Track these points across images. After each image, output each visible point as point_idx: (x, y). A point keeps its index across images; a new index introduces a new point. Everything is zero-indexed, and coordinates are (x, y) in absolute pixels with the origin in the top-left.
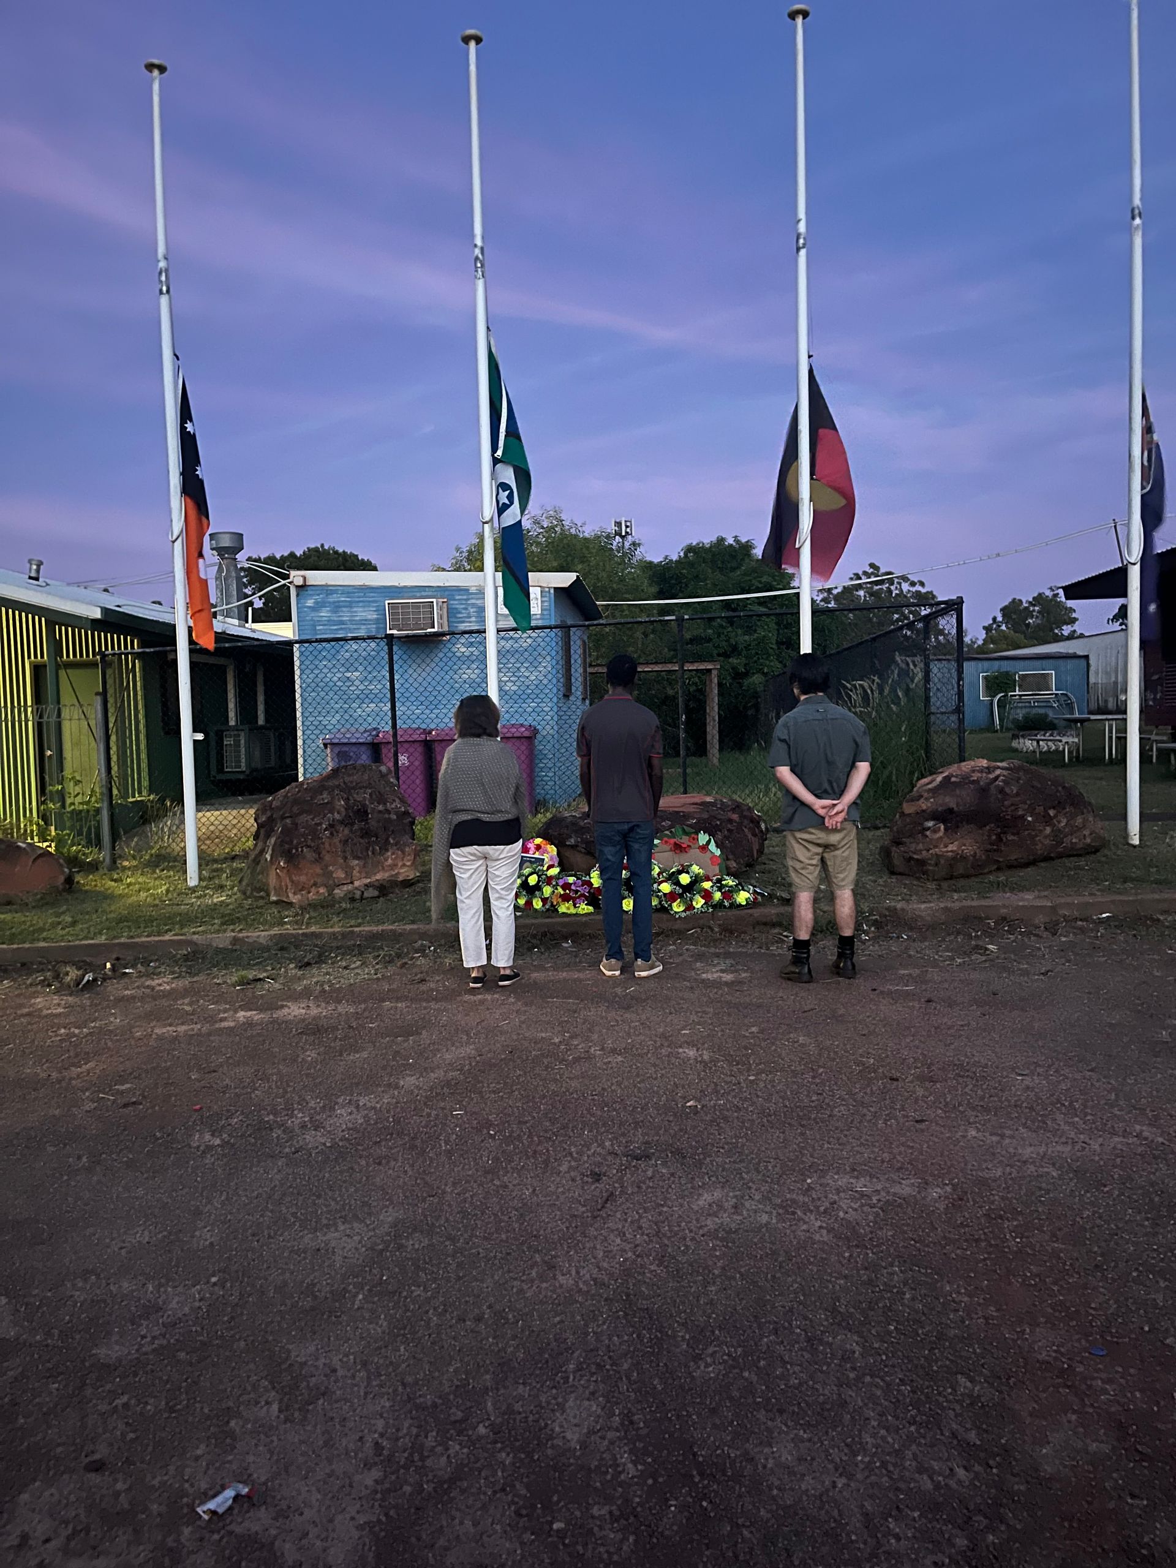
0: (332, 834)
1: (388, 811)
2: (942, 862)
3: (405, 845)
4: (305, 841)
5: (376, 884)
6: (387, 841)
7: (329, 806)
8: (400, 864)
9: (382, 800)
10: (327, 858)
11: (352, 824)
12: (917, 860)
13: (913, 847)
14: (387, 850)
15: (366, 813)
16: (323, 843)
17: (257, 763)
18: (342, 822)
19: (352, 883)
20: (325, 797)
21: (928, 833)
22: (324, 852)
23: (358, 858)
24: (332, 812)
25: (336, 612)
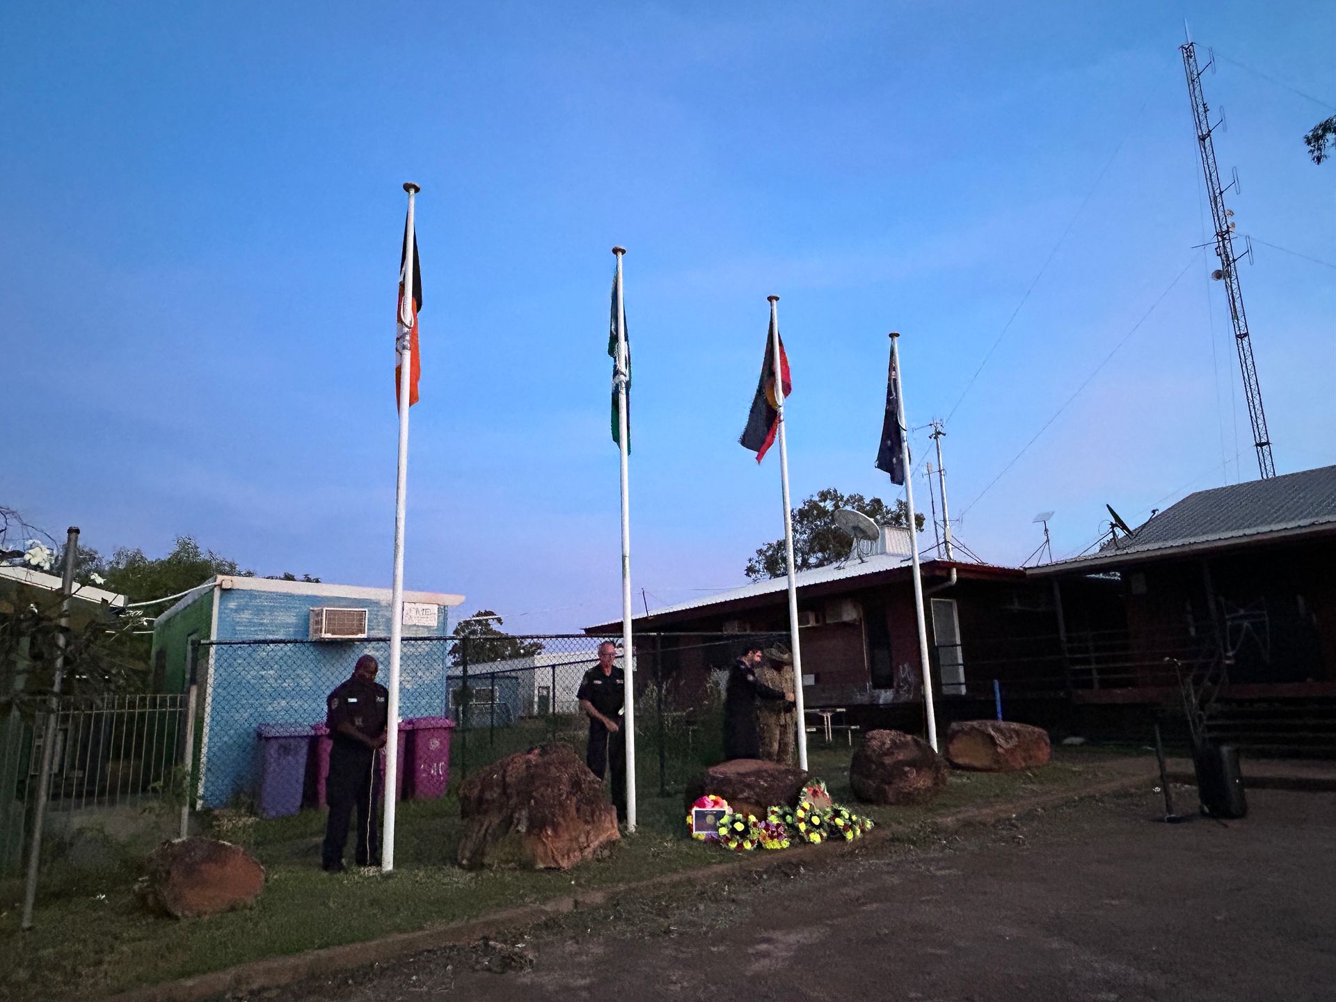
5: (602, 845)
8: (611, 826)
19: (589, 845)
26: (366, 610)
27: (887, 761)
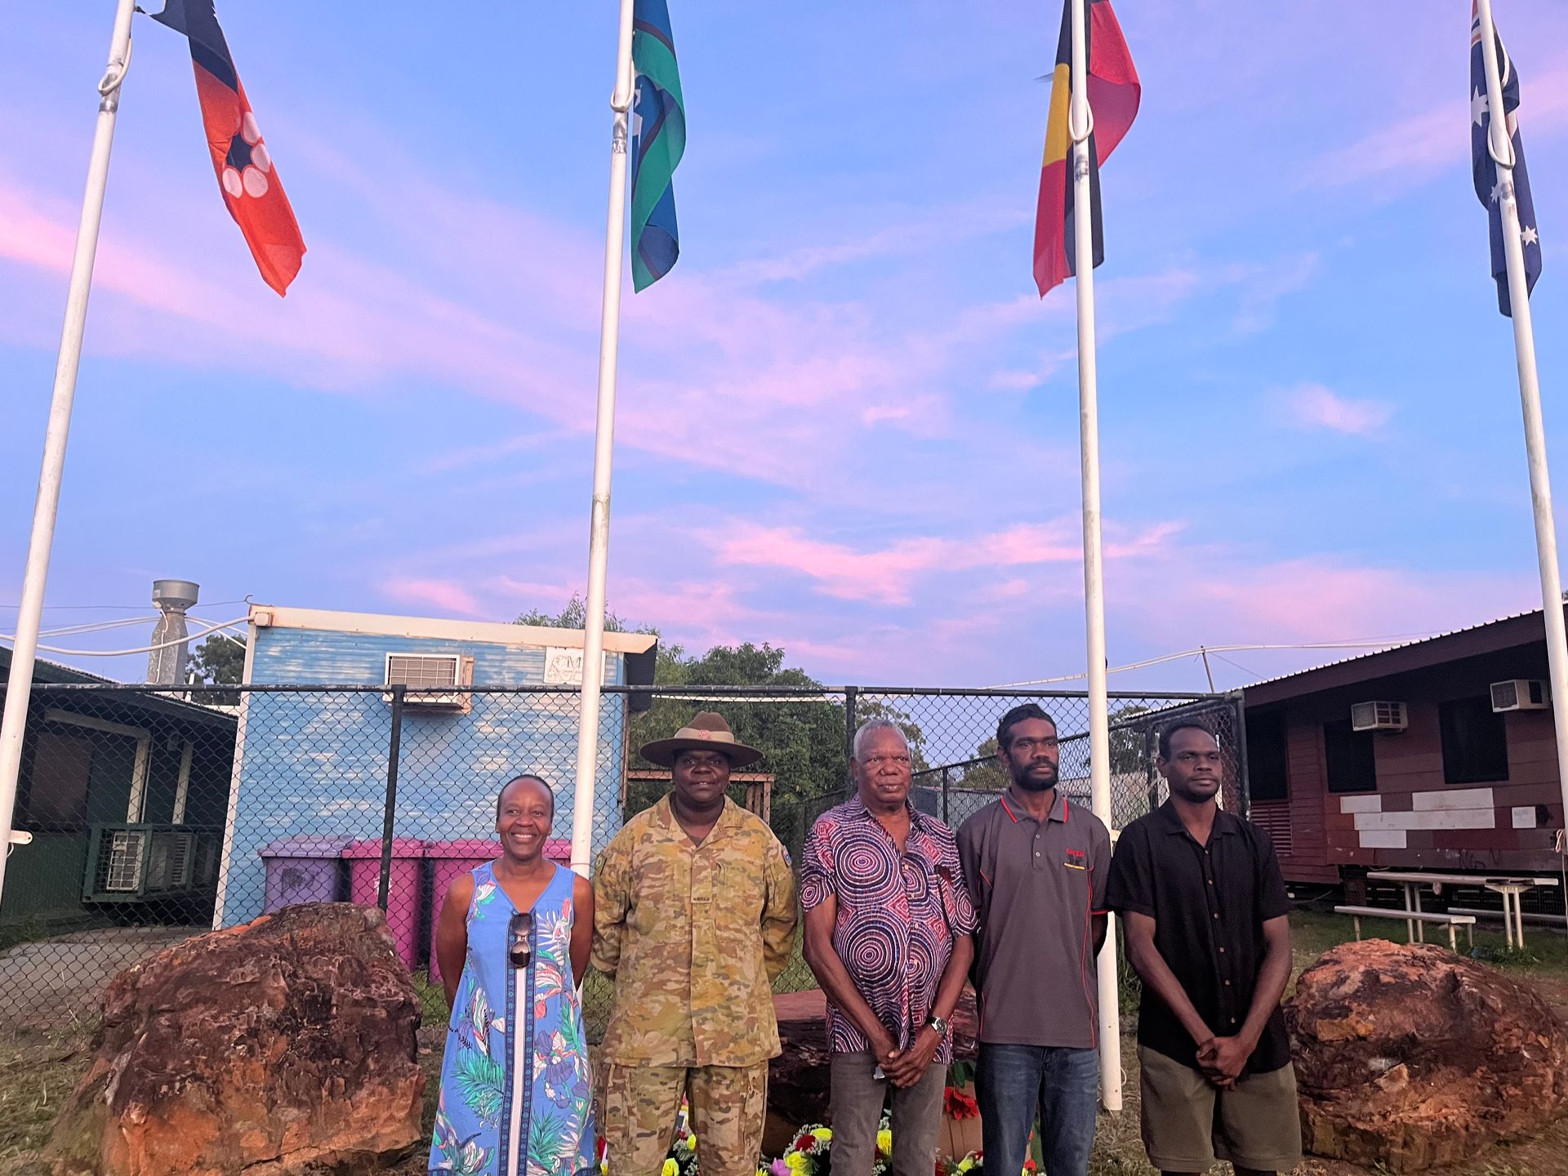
0: (251, 1050)
1: (371, 1002)
2: (1418, 1140)
3: (397, 1074)
4: (193, 1066)
5: (331, 1161)
6: (362, 1067)
7: (254, 991)
8: (385, 1115)
9: (362, 979)
10: (233, 1103)
11: (296, 1029)
12: (1365, 1132)
13: (1355, 1107)
14: (360, 1086)
15: (327, 1004)
16: (229, 1072)
17: (159, 880)
18: (274, 1025)
19: (279, 1159)
20: (249, 970)
21: (1381, 1081)
22: (229, 1091)
23: (299, 1104)
24: (256, 1001)
25: (310, 666)
26: (458, 657)
27: (1326, 1032)
